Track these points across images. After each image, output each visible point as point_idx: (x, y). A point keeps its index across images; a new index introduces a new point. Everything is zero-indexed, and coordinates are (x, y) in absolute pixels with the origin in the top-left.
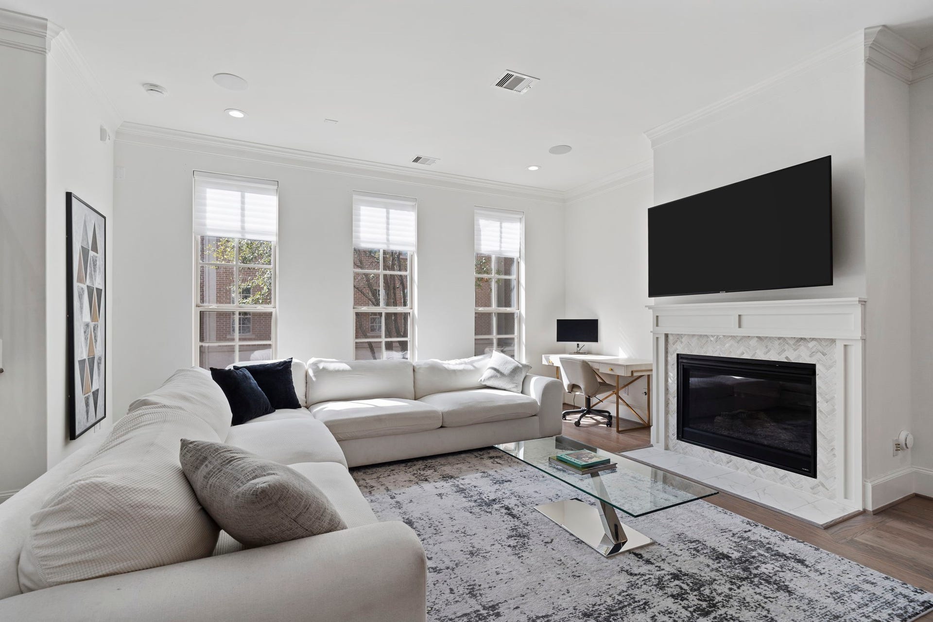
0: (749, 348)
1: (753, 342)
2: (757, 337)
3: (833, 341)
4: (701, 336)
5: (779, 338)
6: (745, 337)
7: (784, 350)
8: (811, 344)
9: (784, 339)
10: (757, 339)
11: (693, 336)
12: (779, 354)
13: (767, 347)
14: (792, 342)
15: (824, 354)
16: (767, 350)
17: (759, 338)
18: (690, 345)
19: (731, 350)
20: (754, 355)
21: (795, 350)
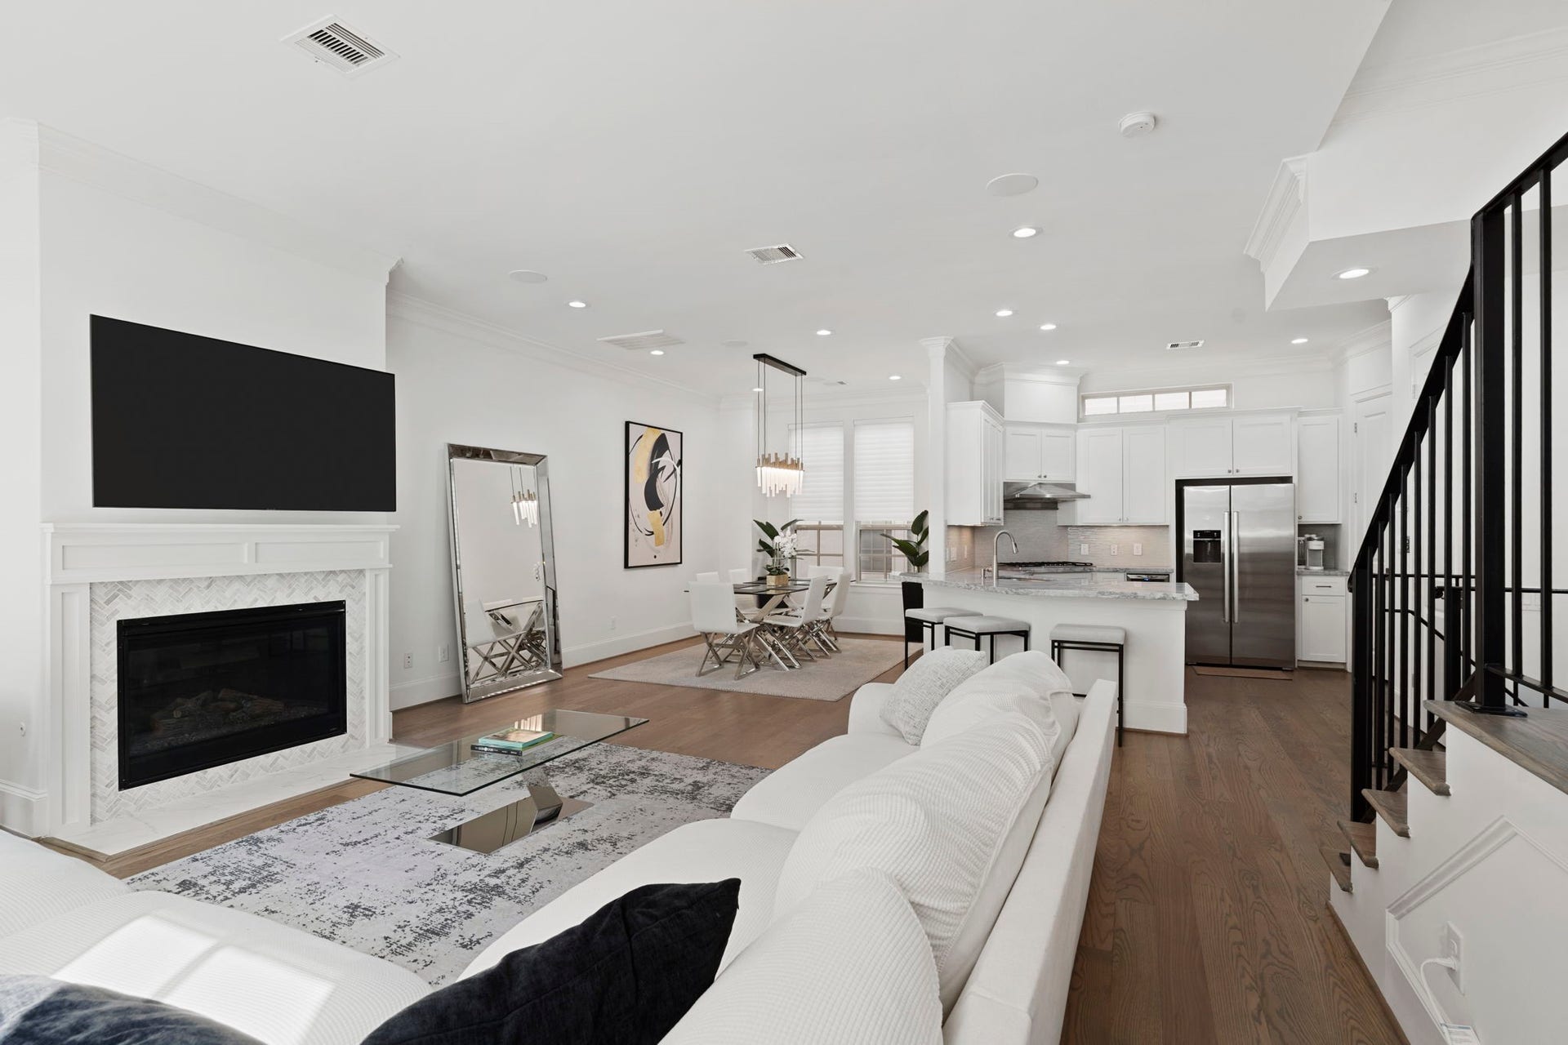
0: (265, 592)
1: (270, 583)
2: (277, 574)
3: (361, 572)
4: (176, 581)
5: (306, 574)
6: (259, 575)
7: (312, 588)
8: (340, 578)
9: (312, 574)
10: (277, 577)
11: (160, 581)
12: (306, 594)
13: (290, 587)
14: (320, 578)
15: (353, 587)
16: (290, 590)
17: (280, 575)
18: (152, 599)
19: (236, 597)
20: (272, 601)
21: (324, 586)
